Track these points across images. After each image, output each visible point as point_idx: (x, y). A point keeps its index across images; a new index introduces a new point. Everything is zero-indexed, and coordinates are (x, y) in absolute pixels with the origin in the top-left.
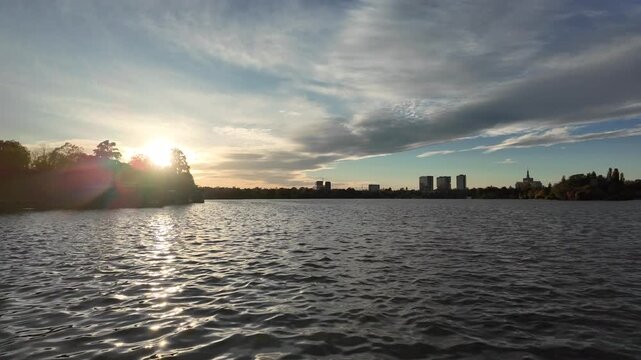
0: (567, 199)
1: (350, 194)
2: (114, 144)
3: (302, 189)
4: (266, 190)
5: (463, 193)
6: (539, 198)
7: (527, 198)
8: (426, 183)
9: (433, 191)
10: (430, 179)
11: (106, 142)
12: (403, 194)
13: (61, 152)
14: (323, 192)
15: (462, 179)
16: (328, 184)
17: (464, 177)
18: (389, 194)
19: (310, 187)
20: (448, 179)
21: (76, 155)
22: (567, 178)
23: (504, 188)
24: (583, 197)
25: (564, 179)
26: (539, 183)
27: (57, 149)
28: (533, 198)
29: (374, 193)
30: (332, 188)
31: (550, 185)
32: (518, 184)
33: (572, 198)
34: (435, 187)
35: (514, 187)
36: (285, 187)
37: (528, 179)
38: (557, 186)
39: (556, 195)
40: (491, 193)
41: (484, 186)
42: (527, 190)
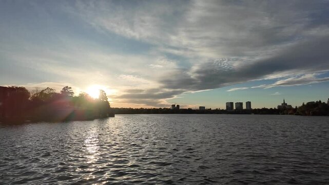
0: (306, 115)
1: (190, 111)
2: (70, 88)
3: (164, 109)
4: (146, 109)
5: (249, 111)
6: (290, 114)
7: (284, 114)
8: (230, 106)
9: (233, 110)
10: (232, 104)
11: (67, 87)
12: (218, 112)
13: (45, 92)
14: (176, 110)
15: (249, 104)
16: (178, 106)
17: (250, 103)
18: (210, 112)
19: (169, 108)
20: (241, 104)
21: (52, 93)
22: (305, 104)
23: (271, 109)
24: (315, 114)
25: (303, 104)
26: (290, 106)
27: (43, 91)
28: (287, 114)
29: (202, 111)
30: (180, 108)
31: (296, 107)
32: (279, 106)
33: (309, 115)
34: (234, 108)
35: (277, 108)
36: (156, 108)
37: (284, 104)
38: (300, 108)
39: (300, 113)
40: (264, 111)
41: (261, 108)
42: (284, 110)
